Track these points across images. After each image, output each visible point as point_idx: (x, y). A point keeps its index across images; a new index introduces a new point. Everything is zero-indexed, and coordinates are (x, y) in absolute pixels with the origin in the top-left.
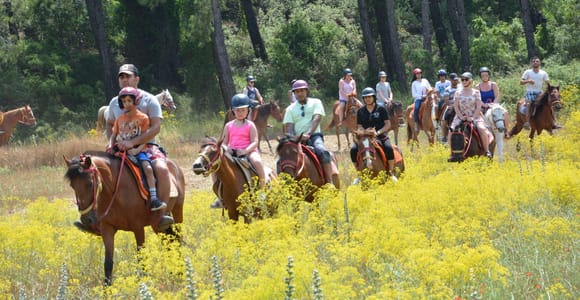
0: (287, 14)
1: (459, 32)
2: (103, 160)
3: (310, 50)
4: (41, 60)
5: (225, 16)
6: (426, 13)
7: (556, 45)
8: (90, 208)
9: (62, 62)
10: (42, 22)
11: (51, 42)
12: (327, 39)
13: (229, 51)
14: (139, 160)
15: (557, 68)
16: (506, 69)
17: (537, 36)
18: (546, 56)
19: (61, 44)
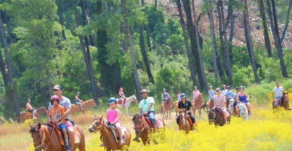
0: (162, 66)
1: (228, 71)
2: (46, 127)
3: (171, 79)
4: (69, 85)
5: (138, 67)
6: (215, 64)
7: (265, 76)
8: (39, 146)
9: (77, 85)
10: (69, 71)
11: (72, 78)
12: (177, 75)
13: (140, 80)
14: (60, 127)
15: (266, 85)
16: (247, 85)
17: (258, 73)
18: (262, 80)
19: (76, 79)
